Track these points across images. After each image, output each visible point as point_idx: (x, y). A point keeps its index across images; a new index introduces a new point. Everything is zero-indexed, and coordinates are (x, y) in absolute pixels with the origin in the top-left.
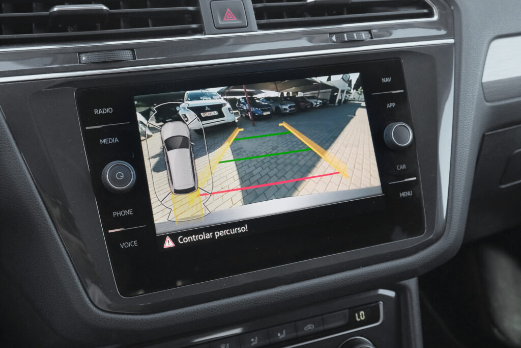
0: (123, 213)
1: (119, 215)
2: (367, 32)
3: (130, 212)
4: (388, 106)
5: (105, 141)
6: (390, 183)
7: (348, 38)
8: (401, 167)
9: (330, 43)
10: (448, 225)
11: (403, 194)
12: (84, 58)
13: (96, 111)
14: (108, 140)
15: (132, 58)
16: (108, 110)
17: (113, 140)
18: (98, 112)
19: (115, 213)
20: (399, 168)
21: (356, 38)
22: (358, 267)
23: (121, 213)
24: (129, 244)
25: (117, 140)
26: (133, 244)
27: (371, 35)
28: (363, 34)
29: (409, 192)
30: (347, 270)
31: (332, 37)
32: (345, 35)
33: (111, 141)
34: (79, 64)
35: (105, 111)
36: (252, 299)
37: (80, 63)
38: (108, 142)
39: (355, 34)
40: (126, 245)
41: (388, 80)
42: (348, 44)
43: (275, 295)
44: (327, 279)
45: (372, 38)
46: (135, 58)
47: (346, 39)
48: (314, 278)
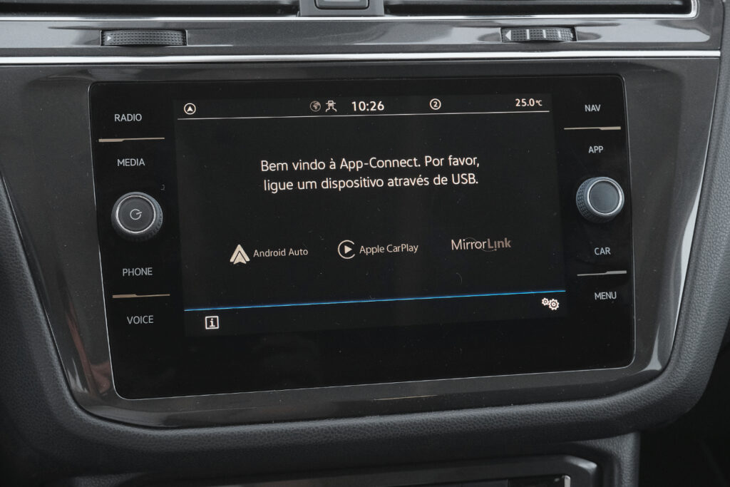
0: (138, 272)
1: (131, 274)
2: (568, 30)
3: (148, 272)
4: (591, 150)
5: (124, 162)
6: (579, 275)
7: (531, 36)
8: (602, 251)
9: (500, 43)
10: (675, 355)
11: (601, 296)
12: (109, 38)
13: (117, 117)
14: (129, 161)
15: (181, 42)
16: (134, 117)
17: (136, 162)
18: (120, 119)
19: (125, 271)
20: (598, 251)
21: (545, 37)
22: (508, 404)
23: (134, 272)
24: (141, 320)
25: (142, 162)
26: (146, 320)
27: (574, 35)
28: (559, 32)
29: (611, 293)
30: (486, 406)
31: (506, 32)
32: (528, 31)
33: (133, 163)
34: (99, 46)
35: (130, 118)
36: (322, 430)
37: (102, 45)
38: (129, 164)
39: (544, 31)
40: (137, 320)
41: (595, 108)
42: (530, 46)
43: (361, 428)
44: (450, 415)
45: (574, 39)
46: (185, 44)
47: (528, 38)
48: (430, 411)
